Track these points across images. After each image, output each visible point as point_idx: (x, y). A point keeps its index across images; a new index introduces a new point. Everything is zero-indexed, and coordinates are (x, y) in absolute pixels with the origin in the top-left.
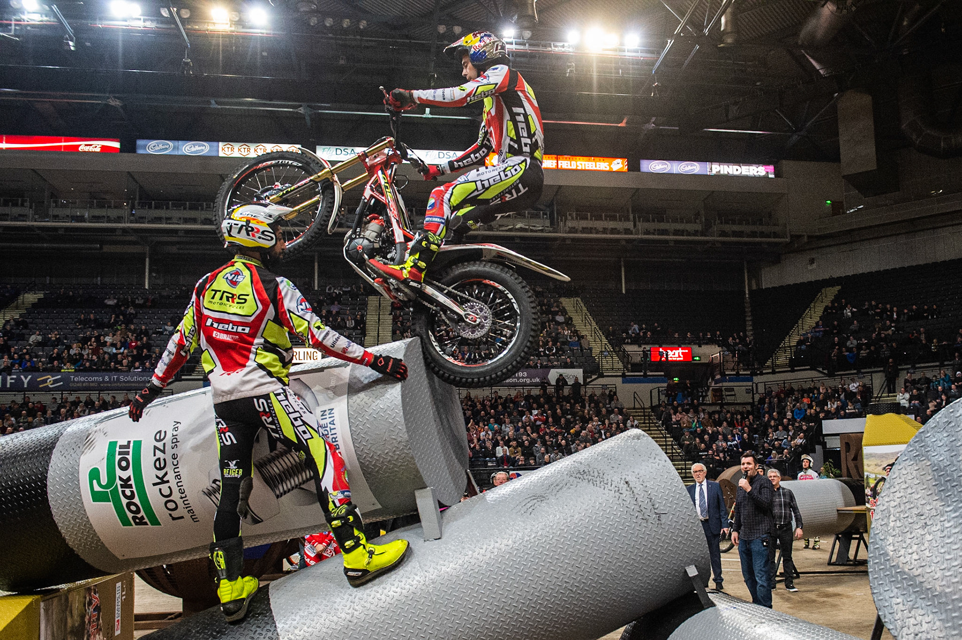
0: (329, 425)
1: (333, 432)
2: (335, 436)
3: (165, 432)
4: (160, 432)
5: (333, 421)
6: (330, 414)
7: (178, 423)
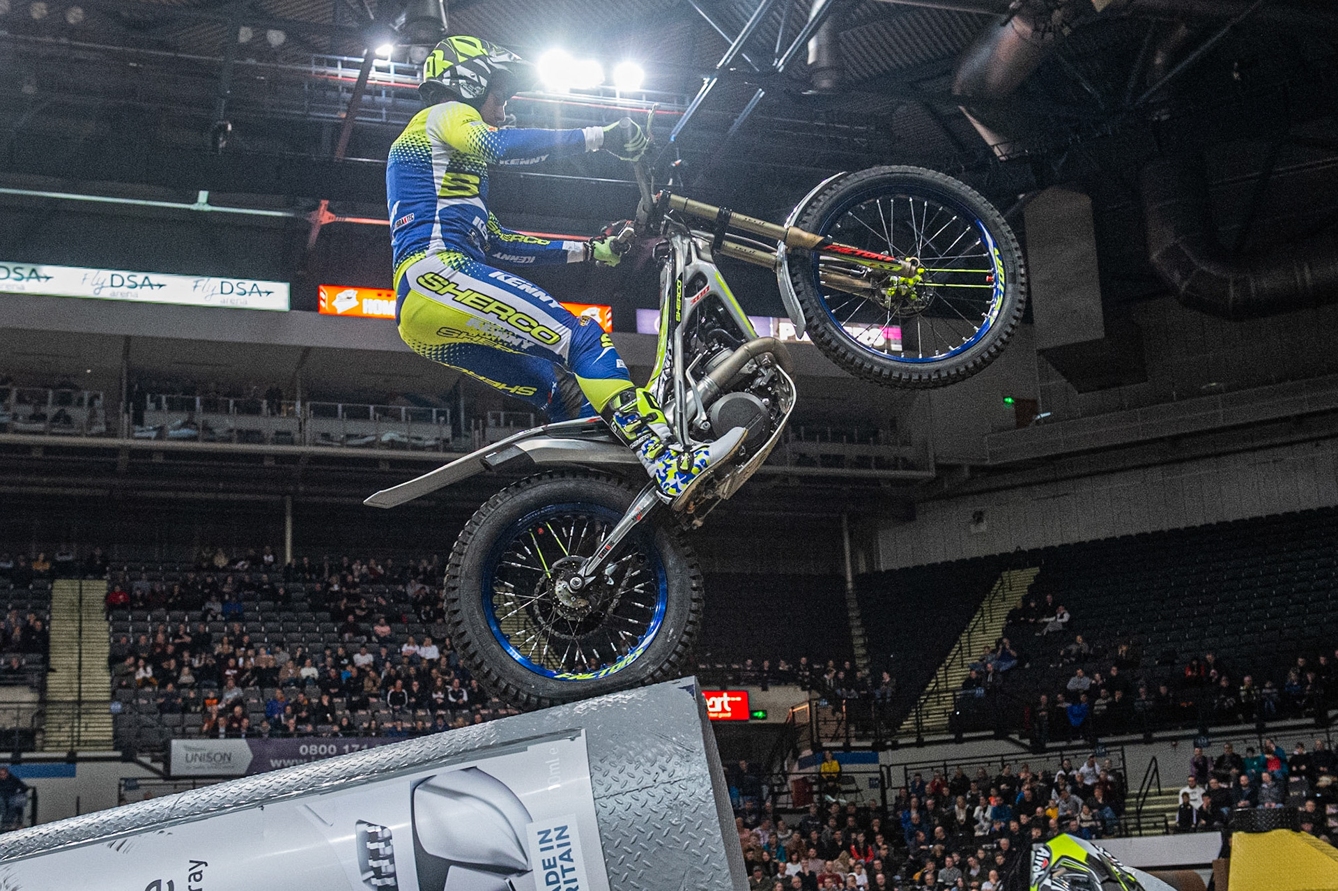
3: (171, 884)
4: (157, 883)
7: (200, 863)
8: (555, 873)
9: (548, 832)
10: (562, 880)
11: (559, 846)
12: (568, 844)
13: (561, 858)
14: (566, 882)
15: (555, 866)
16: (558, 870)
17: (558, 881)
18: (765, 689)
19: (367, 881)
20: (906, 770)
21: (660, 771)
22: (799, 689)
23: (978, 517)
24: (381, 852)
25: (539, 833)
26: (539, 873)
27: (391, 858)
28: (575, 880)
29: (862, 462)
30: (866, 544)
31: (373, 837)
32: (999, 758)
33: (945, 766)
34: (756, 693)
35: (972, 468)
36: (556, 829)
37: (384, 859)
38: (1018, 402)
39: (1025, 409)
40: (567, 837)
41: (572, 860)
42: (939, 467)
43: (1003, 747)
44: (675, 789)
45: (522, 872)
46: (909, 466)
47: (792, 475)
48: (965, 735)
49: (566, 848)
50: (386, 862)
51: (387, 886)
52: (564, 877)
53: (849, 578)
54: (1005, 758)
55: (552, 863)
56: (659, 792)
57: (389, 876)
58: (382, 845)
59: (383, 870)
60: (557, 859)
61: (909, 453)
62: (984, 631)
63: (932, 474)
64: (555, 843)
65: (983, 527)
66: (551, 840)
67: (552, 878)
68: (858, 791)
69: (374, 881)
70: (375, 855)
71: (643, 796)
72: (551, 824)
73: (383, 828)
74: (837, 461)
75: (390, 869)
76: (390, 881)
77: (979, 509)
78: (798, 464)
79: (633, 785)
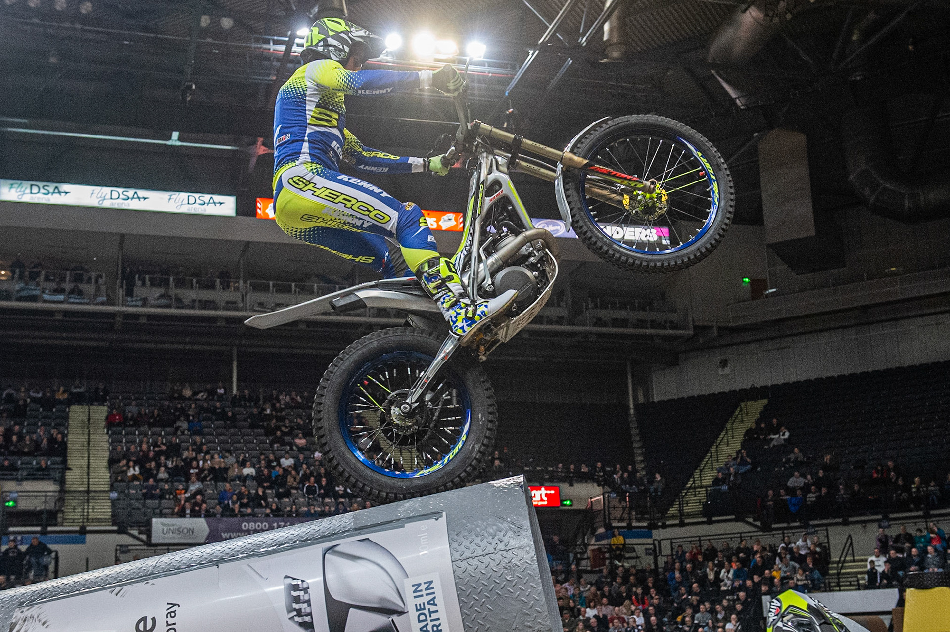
0: (427, 607)
1: (434, 616)
2: (437, 623)
3: (154, 619)
4: (144, 619)
5: (435, 598)
6: (427, 589)
7: (174, 605)
8: (424, 614)
9: (419, 585)
10: (429, 619)
11: (427, 595)
12: (434, 593)
13: (429, 603)
14: (432, 621)
15: (424, 609)
16: (426, 612)
17: (426, 620)
18: (571, 485)
19: (292, 618)
20: (672, 543)
21: (499, 542)
22: (595, 485)
23: (724, 363)
24: (302, 598)
25: (413, 586)
26: (413, 614)
27: (308, 602)
28: (438, 619)
29: (641, 324)
30: (643, 382)
31: (296, 588)
32: (739, 535)
33: (700, 540)
34: (565, 487)
35: (720, 329)
36: (425, 583)
37: (304, 603)
38: (752, 282)
39: (758, 286)
40: (433, 588)
41: (436, 605)
42: (696, 328)
43: (740, 527)
44: (509, 555)
45: (401, 613)
46: (674, 327)
47: (591, 333)
48: (714, 519)
49: (432, 596)
50: (305, 605)
51: (306, 622)
52: (430, 616)
53: (632, 406)
54: (743, 535)
55: (422, 607)
56: (498, 557)
57: (307, 615)
58: (302, 593)
59: (303, 611)
60: (426, 604)
61: (674, 317)
62: (728, 445)
63: (691, 332)
64: (424, 593)
65: (727, 371)
66: (421, 591)
67: (422, 617)
68: (637, 557)
69: (297, 618)
70: (297, 600)
71: (487, 559)
72: (421, 579)
73: (303, 581)
74: (624, 323)
75: (308, 610)
76: (307, 619)
77: (723, 357)
78: (595, 325)
79: (479, 552)
